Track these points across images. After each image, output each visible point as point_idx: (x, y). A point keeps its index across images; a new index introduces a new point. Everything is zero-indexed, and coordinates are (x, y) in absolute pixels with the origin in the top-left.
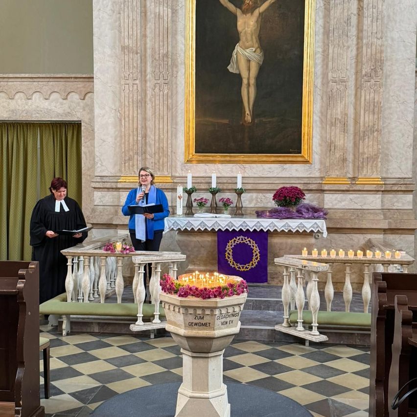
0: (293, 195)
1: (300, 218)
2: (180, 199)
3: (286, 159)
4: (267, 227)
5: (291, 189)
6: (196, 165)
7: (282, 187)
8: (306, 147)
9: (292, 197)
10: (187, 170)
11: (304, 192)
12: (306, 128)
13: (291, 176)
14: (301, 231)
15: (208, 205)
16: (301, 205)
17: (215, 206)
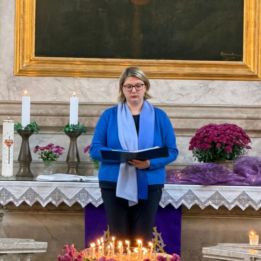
0: (227, 140)
1: (242, 183)
2: (9, 146)
3: (213, 70)
4: (181, 199)
5: (224, 128)
6: (37, 80)
7: (207, 124)
8: (252, 49)
9: (226, 145)
10: (20, 89)
11: (249, 135)
12: (252, 12)
13: (222, 104)
14: (243, 209)
15: (62, 158)
16: (243, 159)
17: (76, 160)
